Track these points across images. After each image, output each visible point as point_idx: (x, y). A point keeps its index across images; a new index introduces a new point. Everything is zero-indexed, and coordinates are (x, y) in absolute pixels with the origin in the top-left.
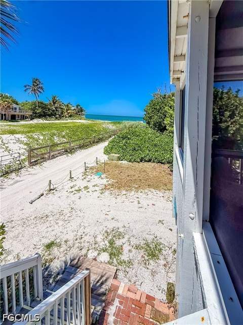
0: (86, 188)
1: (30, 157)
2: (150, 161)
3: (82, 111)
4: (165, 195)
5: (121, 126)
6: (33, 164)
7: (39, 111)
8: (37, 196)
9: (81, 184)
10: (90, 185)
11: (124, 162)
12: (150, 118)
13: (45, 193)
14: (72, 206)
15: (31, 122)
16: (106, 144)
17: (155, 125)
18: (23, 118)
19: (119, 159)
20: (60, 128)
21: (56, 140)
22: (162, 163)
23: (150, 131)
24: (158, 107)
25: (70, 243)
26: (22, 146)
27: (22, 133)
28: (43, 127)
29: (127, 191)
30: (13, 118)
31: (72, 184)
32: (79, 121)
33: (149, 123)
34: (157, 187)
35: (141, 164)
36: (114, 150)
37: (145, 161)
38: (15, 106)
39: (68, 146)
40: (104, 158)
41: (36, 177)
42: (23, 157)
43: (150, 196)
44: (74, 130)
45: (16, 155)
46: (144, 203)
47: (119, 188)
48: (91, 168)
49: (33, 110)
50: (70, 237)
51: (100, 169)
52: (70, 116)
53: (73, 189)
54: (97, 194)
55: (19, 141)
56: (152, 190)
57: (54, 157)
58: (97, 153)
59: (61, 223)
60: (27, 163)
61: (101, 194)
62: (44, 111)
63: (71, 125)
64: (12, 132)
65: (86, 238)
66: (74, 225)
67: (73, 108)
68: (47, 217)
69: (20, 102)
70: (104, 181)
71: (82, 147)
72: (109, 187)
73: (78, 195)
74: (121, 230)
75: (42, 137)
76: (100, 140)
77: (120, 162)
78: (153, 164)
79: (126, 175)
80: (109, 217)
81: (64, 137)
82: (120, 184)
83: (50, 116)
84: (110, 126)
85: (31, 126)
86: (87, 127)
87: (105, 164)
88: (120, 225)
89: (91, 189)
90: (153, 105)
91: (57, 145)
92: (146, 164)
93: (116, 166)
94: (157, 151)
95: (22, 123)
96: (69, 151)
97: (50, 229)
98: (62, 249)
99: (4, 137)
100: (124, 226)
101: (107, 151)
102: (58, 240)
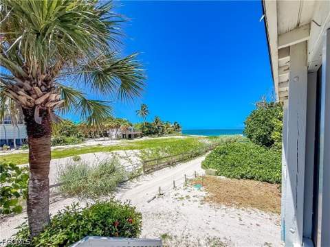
0: (188, 197)
1: (144, 167)
2: (252, 178)
3: (179, 127)
4: (273, 217)
5: (218, 140)
6: (147, 173)
7: (146, 130)
8: (152, 197)
9: (183, 193)
10: (191, 195)
11: (222, 177)
12: (252, 131)
13: (157, 196)
14: (178, 210)
15: (141, 139)
16: (203, 158)
17: (258, 138)
18: (136, 136)
19: (217, 174)
20: (163, 144)
21: (161, 154)
22: (268, 182)
23: (252, 145)
24: (262, 118)
25: (179, 239)
26: (138, 158)
27: (137, 148)
28: (150, 143)
29: (226, 205)
30: (130, 137)
31: (176, 192)
32: (177, 137)
33: (250, 137)
34: (262, 208)
35: (242, 180)
36: (211, 165)
37: (247, 178)
38: (130, 127)
39: (170, 159)
40: (202, 172)
41: (149, 183)
42: (140, 167)
43: (254, 215)
44: (174, 145)
45: (136, 166)
46: (246, 220)
47: (218, 202)
48: (191, 180)
49: (143, 129)
50: (179, 234)
51: (199, 182)
52: (170, 133)
53: (177, 197)
54: (197, 204)
55: (136, 155)
56: (255, 209)
57: (160, 168)
58: (194, 167)
59: (170, 222)
60: (142, 172)
61: (202, 204)
62: (150, 131)
63: (170, 141)
64: (132, 148)
65: (191, 239)
66: (180, 225)
67: (171, 126)
68: (160, 214)
69: (133, 124)
70: (204, 193)
71: (182, 161)
72: (207, 199)
73: (181, 202)
75: (151, 152)
76: (197, 155)
77: (218, 177)
78: (257, 183)
79: (225, 190)
80: (211, 227)
81: (166, 152)
82: (220, 198)
83: (154, 133)
84: (205, 140)
85: (142, 143)
86: (185, 142)
87: (203, 177)
88: (222, 236)
89: (192, 198)
90: (255, 116)
91: (161, 158)
92: (248, 182)
93: (215, 181)
94: (262, 168)
95: (136, 140)
96: (171, 164)
97: (164, 224)
98: (173, 242)
99: (128, 151)
100: (225, 238)
101: (204, 166)
102: (170, 234)
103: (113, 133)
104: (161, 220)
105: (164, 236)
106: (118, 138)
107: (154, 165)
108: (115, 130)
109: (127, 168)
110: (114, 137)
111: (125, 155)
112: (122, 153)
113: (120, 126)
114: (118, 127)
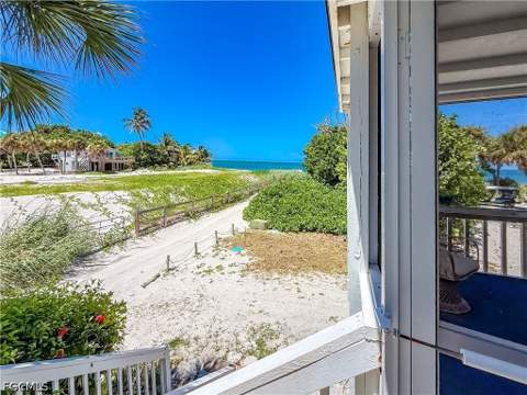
0: (220, 268)
1: (137, 223)
2: (314, 230)
3: (207, 155)
4: (339, 280)
5: (269, 177)
6: (142, 233)
7: (145, 156)
8: (151, 277)
9: (212, 262)
10: (225, 264)
11: (273, 231)
12: (314, 163)
13: (162, 274)
14: (202, 292)
15: (134, 173)
16: (246, 204)
17: (321, 174)
18: (122, 167)
19: (267, 227)
20: (178, 182)
21: (172, 198)
22: (334, 234)
23: (314, 184)
24: (326, 147)
25: (202, 341)
26: (125, 207)
27: (124, 189)
28: (151, 181)
29: (280, 273)
30: (108, 168)
31: (199, 262)
33: (311, 172)
34: (326, 270)
35: (301, 235)
36: (258, 214)
37: (307, 231)
38: (110, 150)
39: (189, 207)
40: (243, 226)
41: (145, 252)
42: (127, 224)
43: (317, 281)
44: (198, 185)
45: (119, 220)
46: (307, 291)
47: (268, 270)
48: (226, 240)
49: (136, 154)
50: (202, 332)
51: (237, 242)
52: (190, 164)
53: (200, 270)
54: (236, 277)
55: (121, 200)
57: (170, 223)
58: (232, 218)
59: (187, 314)
60: (133, 232)
61: (242, 276)
62: (151, 158)
63: (191, 177)
64: (110, 188)
65: (224, 336)
66: (205, 317)
67: (193, 152)
68: (167, 305)
69: (116, 145)
70: (246, 259)
71: (210, 209)
72: (252, 267)
73: (208, 278)
74: (274, 327)
75: (152, 195)
76: (237, 199)
77: (269, 231)
78: (320, 235)
79: (279, 250)
80: (256, 310)
81: (183, 194)
82: (270, 264)
83: (160, 163)
84: (252, 178)
85: (133, 179)
86: (217, 179)
87: (246, 234)
88: (272, 321)
89: (227, 269)
90: (317, 143)
91: (174, 206)
92: (308, 234)
93: (263, 238)
94: (326, 215)
95: (122, 174)
96: (191, 215)
97: (173, 322)
98: (191, 349)
99: (101, 194)
100: (278, 323)
101: (248, 216)
102: (185, 337)
103: (69, 159)
104: (169, 315)
105: (174, 343)
106: (79, 169)
107: (159, 218)
108: (73, 154)
109: (98, 226)
110: (69, 168)
111: (94, 201)
112: (87, 197)
113: (85, 146)
114: (80, 147)
